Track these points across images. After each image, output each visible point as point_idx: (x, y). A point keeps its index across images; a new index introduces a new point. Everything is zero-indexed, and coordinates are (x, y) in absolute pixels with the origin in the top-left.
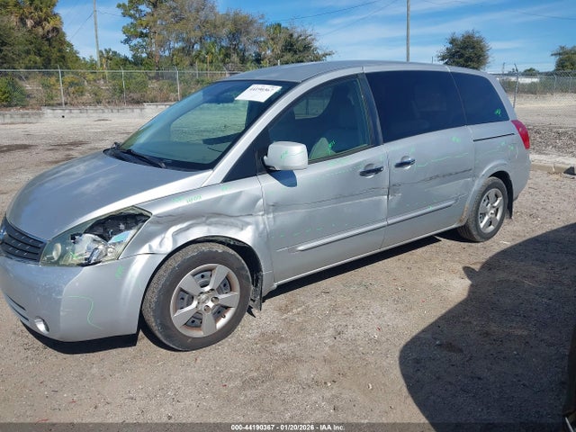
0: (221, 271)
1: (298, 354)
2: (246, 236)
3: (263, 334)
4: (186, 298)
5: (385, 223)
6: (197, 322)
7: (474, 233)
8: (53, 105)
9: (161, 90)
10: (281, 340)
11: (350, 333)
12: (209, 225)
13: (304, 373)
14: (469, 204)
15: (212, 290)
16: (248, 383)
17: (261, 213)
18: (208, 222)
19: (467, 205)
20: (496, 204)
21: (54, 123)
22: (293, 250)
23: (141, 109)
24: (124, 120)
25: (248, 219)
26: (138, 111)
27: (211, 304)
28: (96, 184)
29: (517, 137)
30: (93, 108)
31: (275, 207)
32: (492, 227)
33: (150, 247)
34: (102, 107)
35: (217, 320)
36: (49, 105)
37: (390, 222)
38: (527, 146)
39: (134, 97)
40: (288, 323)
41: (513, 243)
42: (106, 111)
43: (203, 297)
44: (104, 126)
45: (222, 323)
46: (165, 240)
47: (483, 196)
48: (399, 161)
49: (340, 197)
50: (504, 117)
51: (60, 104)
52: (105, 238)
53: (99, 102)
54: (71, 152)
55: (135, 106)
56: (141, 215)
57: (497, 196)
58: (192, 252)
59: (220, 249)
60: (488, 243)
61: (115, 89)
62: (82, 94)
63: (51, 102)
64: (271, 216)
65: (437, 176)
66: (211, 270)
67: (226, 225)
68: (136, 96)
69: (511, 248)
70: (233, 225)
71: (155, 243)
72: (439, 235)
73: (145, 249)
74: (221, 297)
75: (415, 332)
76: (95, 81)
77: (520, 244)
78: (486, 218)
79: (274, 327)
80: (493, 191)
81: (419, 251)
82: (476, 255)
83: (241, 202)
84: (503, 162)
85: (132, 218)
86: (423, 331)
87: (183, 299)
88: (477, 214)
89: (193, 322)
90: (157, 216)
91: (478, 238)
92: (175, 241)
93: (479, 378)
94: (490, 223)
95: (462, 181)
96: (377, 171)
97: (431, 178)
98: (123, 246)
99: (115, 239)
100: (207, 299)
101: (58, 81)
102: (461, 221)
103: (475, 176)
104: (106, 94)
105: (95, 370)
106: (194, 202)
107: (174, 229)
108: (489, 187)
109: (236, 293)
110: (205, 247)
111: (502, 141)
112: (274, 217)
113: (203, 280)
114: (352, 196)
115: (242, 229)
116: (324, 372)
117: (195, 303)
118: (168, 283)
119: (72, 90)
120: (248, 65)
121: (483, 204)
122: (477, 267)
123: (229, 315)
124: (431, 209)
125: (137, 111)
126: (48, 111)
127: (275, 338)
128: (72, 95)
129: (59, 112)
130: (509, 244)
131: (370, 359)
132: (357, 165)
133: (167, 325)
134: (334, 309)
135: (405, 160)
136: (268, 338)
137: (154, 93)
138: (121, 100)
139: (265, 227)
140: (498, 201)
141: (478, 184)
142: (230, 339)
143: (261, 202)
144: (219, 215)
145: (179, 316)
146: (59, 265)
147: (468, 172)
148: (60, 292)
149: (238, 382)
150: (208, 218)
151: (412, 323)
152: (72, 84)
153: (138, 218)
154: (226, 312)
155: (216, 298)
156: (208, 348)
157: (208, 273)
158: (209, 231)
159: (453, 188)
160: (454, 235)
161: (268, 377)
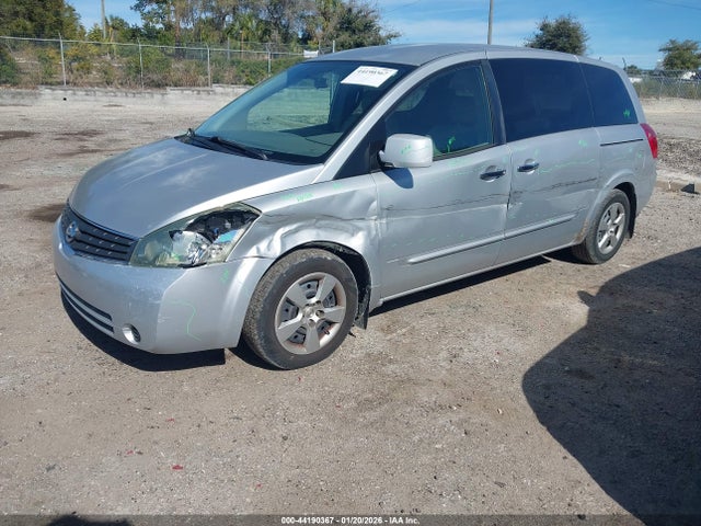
0: (329, 282)
1: (412, 376)
2: (357, 243)
3: (369, 355)
4: (292, 309)
5: (503, 236)
6: (300, 337)
7: (592, 253)
8: (51, 84)
9: (187, 71)
10: (391, 361)
11: (466, 355)
12: (319, 228)
13: (424, 396)
14: (589, 219)
15: (318, 302)
16: (365, 405)
17: (374, 218)
18: (317, 225)
19: (587, 220)
20: (617, 221)
21: (53, 106)
22: (404, 262)
23: (163, 95)
24: (142, 107)
25: (360, 224)
26: (160, 97)
27: (316, 318)
28: (189, 174)
29: (646, 144)
30: (103, 89)
31: (389, 211)
32: (610, 248)
33: (258, 250)
34: (114, 89)
35: (320, 336)
36: (47, 84)
37: (507, 235)
38: (655, 156)
39: (153, 79)
40: (396, 344)
41: (634, 267)
42: (119, 94)
43: (308, 309)
44: (117, 113)
45: (325, 339)
46: (274, 242)
47: (604, 211)
48: (522, 164)
49: (459, 203)
50: (632, 120)
51: (61, 83)
52: (210, 237)
53: (109, 83)
54: (86, 144)
55: (155, 90)
56: (249, 212)
57: (618, 213)
58: (301, 257)
59: (329, 256)
60: (605, 265)
61: (130, 68)
62: (88, 71)
63: (50, 81)
64: (384, 221)
65: (560, 185)
66: (317, 280)
67: (336, 229)
68: (155, 77)
69: (631, 271)
70: (343, 230)
71: (263, 245)
72: (548, 255)
73: (253, 251)
74: (327, 310)
75: (538, 357)
76: (99, 55)
77: (642, 268)
78: (606, 237)
79: (379, 348)
80: (615, 206)
81: (529, 271)
82: (593, 277)
83: (355, 202)
84: (630, 172)
85: (238, 216)
86: (547, 356)
87: (287, 310)
88: (597, 232)
89: (296, 337)
90: (267, 215)
91: (595, 259)
92: (283, 244)
93: (618, 406)
94: (609, 243)
95: (584, 192)
96: (499, 174)
97: (554, 187)
98: (230, 247)
99: (221, 238)
100: (313, 311)
101: (59, 53)
102: (578, 238)
103: (599, 186)
104: (119, 73)
105: (186, 388)
106: (305, 200)
107: (281, 231)
108: (611, 201)
109: (342, 307)
110: (314, 254)
111: (630, 148)
112: (387, 223)
113: (309, 290)
114: (470, 202)
115: (353, 235)
116: (446, 396)
117: (300, 316)
118: (275, 291)
119: (75, 65)
120: (292, 44)
121: (603, 220)
122: (593, 292)
123: (333, 331)
124: (551, 222)
125: (158, 96)
126: (46, 92)
127: (383, 359)
128: (75, 72)
129: (60, 93)
130: (629, 267)
131: (495, 384)
132: (478, 166)
133: (270, 338)
134: (444, 330)
135: (529, 164)
136: (376, 360)
137: (179, 75)
138: (138, 82)
139: (377, 234)
140: (619, 218)
141: (601, 196)
142: (333, 359)
143: (375, 204)
144: (330, 217)
145: (284, 329)
146: (155, 266)
147: (593, 182)
148: (159, 296)
149: (353, 404)
150: (318, 220)
151: (534, 347)
152: (76, 58)
153: (245, 216)
154: (330, 328)
155: (321, 312)
156: (310, 367)
157: (315, 283)
158: (318, 235)
159: (574, 199)
160: (567, 255)
161: (384, 399)
